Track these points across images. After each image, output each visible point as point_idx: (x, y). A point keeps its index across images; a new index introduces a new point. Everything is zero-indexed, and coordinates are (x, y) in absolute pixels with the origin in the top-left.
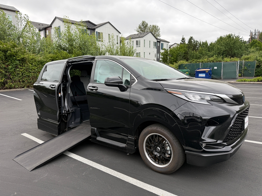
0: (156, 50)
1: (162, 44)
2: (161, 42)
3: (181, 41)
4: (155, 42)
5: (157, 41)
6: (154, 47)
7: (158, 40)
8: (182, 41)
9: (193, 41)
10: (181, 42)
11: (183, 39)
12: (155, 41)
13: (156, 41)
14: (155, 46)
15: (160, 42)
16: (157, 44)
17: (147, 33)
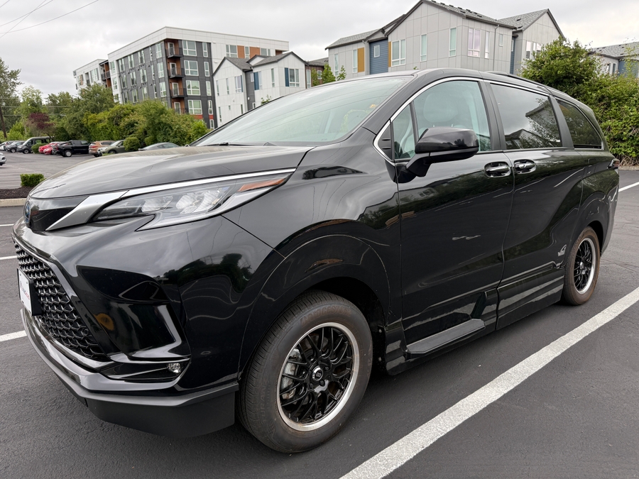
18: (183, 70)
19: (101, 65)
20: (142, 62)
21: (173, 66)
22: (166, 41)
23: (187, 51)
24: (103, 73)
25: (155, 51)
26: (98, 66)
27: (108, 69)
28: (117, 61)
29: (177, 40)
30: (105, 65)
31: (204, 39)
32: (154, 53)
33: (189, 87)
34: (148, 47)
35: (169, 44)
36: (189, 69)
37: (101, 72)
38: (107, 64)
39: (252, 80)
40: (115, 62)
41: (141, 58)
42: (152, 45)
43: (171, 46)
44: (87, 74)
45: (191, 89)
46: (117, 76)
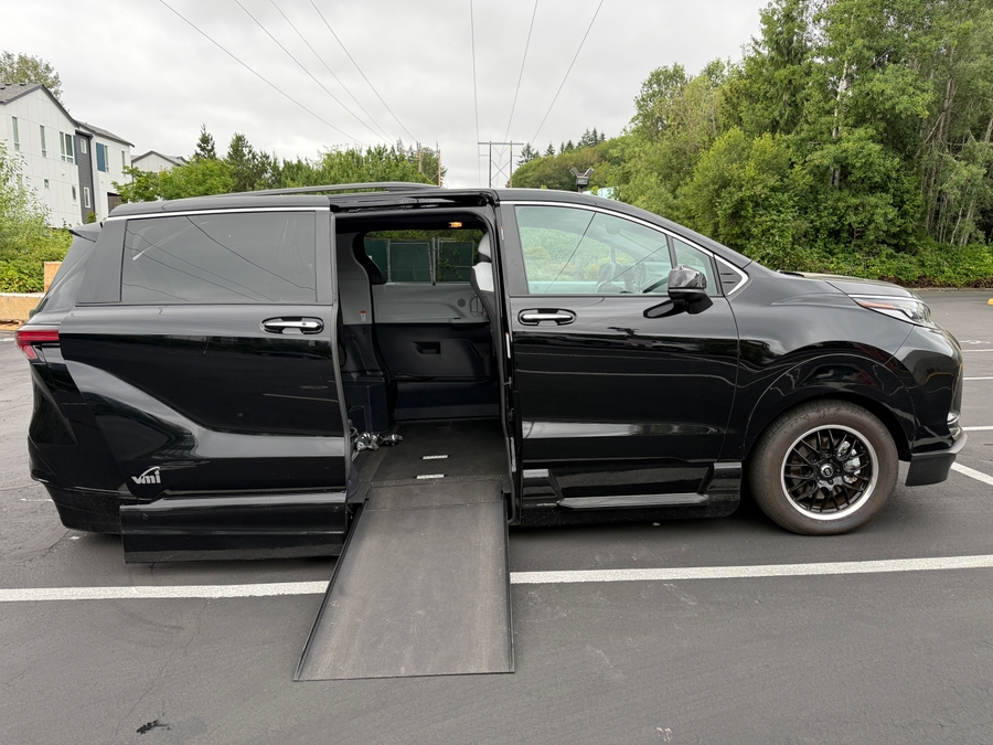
0: (73, 171)
1: (100, 148)
2: (96, 140)
3: (199, 146)
4: (68, 136)
5: (77, 132)
6: (66, 155)
7: (82, 130)
8: (203, 149)
9: (246, 151)
10: (199, 150)
11: (205, 140)
12: (65, 132)
13: (71, 131)
14: (70, 153)
15: (88, 138)
16: (78, 147)
17: (24, 89)
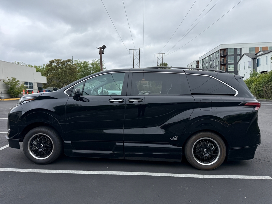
18: (227, 61)
19: (197, 62)
20: (211, 59)
21: (223, 59)
22: (221, 50)
23: (229, 53)
24: (197, 65)
25: (216, 54)
26: (195, 62)
27: (199, 63)
28: (202, 60)
29: (226, 49)
30: (198, 62)
31: (238, 47)
32: (216, 55)
33: (229, 68)
34: (214, 53)
35: (222, 51)
36: (230, 60)
37: (196, 64)
38: (199, 61)
39: (256, 62)
40: (201, 60)
41: (211, 58)
42: (215, 52)
43: (223, 51)
44: (192, 66)
45: (230, 68)
46: (201, 65)
